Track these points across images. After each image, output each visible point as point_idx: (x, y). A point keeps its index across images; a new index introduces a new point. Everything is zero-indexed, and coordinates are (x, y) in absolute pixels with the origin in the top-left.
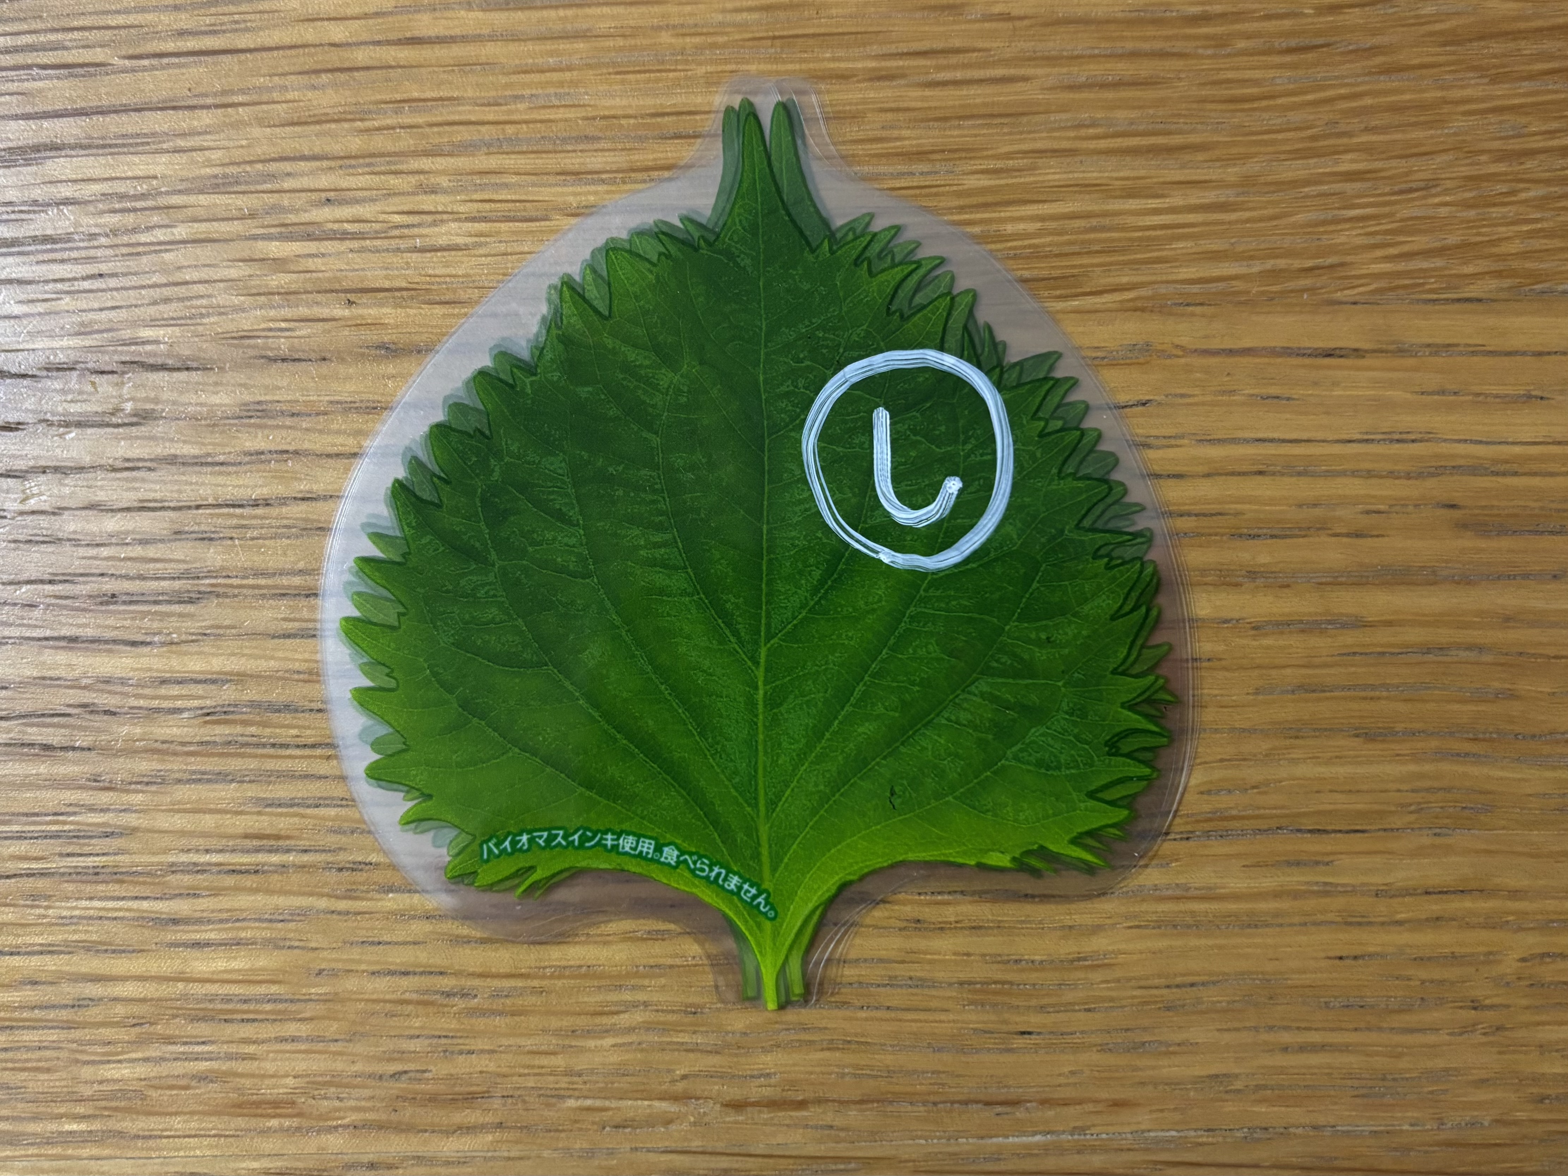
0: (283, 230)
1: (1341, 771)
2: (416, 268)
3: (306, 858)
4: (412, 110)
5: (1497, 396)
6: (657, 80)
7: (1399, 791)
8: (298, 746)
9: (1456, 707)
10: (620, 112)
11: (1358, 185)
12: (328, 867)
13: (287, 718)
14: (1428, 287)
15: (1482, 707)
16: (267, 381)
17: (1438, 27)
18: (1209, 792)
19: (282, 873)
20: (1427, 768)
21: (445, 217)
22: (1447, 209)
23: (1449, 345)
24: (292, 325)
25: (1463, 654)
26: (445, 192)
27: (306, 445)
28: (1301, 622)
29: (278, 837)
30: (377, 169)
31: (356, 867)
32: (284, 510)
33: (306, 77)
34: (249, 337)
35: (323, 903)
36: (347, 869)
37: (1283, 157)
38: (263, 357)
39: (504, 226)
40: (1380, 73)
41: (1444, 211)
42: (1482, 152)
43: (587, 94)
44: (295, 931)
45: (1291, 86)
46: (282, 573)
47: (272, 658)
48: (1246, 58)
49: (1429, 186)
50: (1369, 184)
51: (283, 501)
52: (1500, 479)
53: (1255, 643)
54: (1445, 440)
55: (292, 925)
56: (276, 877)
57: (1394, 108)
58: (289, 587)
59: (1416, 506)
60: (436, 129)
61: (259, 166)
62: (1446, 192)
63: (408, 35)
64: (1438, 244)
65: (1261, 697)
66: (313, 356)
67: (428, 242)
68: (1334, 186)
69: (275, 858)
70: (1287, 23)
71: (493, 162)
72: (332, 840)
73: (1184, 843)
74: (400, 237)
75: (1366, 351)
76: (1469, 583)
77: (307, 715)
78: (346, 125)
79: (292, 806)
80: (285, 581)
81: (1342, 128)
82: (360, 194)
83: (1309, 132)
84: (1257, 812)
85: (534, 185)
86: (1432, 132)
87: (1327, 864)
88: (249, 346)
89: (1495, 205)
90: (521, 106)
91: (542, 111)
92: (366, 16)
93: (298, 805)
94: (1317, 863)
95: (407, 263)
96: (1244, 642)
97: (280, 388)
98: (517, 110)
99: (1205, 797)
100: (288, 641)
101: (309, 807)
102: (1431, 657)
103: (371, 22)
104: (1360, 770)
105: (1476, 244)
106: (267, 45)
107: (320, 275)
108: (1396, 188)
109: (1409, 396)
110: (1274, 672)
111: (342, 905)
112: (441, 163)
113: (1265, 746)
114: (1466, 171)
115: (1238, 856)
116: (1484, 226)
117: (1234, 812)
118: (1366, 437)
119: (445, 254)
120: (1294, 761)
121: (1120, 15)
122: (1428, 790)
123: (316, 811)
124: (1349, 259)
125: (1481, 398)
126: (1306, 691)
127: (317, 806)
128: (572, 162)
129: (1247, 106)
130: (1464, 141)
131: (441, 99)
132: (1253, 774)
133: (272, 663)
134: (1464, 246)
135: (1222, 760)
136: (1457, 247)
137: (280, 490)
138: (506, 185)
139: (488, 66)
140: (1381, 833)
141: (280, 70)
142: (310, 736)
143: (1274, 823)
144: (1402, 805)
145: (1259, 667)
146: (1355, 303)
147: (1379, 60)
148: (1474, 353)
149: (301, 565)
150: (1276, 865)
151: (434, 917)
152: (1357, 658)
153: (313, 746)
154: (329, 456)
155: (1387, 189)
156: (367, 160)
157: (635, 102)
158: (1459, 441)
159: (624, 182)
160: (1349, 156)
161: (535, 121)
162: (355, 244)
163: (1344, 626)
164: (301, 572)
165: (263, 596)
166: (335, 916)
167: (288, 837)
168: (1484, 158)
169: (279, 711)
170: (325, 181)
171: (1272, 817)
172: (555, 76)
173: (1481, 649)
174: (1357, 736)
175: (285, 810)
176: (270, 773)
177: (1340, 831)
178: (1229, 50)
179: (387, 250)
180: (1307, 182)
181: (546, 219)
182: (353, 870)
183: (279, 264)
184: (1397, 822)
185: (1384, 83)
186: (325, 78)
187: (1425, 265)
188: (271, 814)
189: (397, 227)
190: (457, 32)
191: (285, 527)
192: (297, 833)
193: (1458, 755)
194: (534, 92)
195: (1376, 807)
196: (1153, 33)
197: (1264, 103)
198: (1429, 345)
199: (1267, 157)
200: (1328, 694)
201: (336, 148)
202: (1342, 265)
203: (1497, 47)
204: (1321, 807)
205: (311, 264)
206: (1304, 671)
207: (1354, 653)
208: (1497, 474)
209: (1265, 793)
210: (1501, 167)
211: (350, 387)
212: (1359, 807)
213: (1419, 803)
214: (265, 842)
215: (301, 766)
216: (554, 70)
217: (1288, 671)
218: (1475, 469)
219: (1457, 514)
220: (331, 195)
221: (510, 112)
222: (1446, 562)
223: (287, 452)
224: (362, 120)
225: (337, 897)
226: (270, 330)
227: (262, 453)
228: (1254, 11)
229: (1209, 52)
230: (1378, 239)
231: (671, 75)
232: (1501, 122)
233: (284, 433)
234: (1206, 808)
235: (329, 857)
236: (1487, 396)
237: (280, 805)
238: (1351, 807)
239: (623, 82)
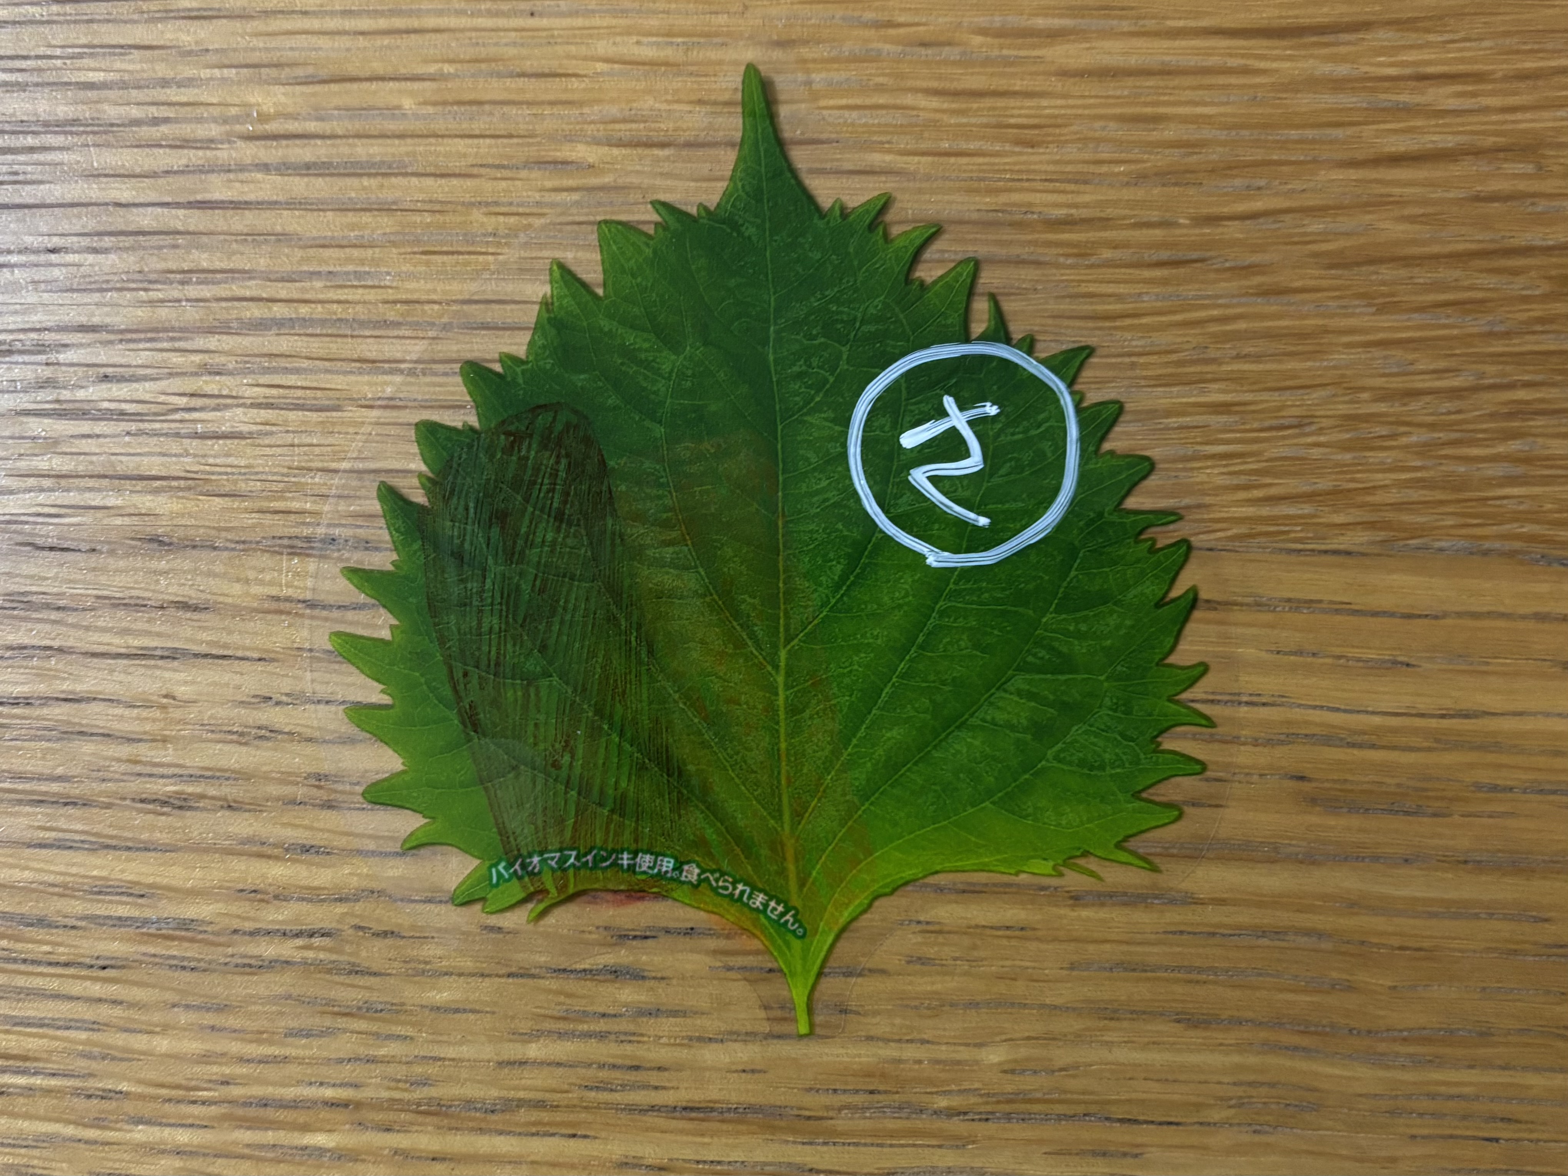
0: (57, 406)
1: (1156, 1058)
2: (195, 456)
3: (53, 1082)
4: (199, 282)
5: (1359, 660)
6: (467, 264)
7: (1219, 1083)
8: (50, 964)
9: (1290, 997)
10: (424, 297)
11: (1223, 419)
12: (76, 1093)
13: (41, 934)
14: (1293, 535)
15: (1316, 998)
16: (34, 570)
17: (1325, 247)
18: (1013, 1072)
19: (29, 1096)
20: (1252, 1060)
21: (229, 401)
22: (1322, 450)
23: (1311, 601)
24: (63, 511)
25: (1302, 941)
26: (230, 373)
27: (70, 643)
28: (1125, 894)
29: (25, 1058)
30: (159, 345)
31: (105, 1095)
32: (45, 711)
33: (88, 239)
34: (16, 522)
35: (70, 1131)
36: (97, 1096)
37: (1143, 383)
38: (30, 544)
39: (292, 415)
40: (1258, 295)
41: (1316, 453)
42: (1363, 389)
43: (388, 274)
44: (39, 1158)
45: (1159, 304)
46: (41, 778)
47: (26, 868)
48: (1111, 270)
49: (1301, 424)
50: (1237, 418)
51: (46, 700)
52: (1355, 751)
53: (1075, 914)
54: (1300, 706)
55: (36, 1152)
56: (22, 1100)
57: (1270, 335)
58: (46, 793)
59: (1261, 775)
60: (224, 304)
61: (34, 335)
62: (1321, 431)
63: (199, 197)
64: (1307, 488)
65: (1075, 973)
66: (84, 547)
67: (212, 428)
68: (1198, 418)
69: (21, 1080)
70: (1158, 234)
71: (284, 344)
72: (82, 1064)
73: (983, 1124)
74: (181, 421)
75: (1219, 603)
76: (1314, 863)
77: (60, 931)
78: (128, 295)
79: (42, 1026)
80: (44, 787)
81: (1212, 354)
82: (141, 372)
83: (1174, 357)
84: (1063, 1096)
85: (327, 371)
86: (1309, 364)
87: (1136, 1156)
88: (15, 532)
89: (1372, 449)
90: (318, 284)
91: (339, 291)
92: (154, 175)
93: (48, 1025)
94: (1125, 1155)
95: (186, 450)
96: (1063, 911)
97: (47, 579)
98: (312, 288)
99: (1009, 1076)
100: (44, 852)
101: (59, 1028)
102: (1264, 942)
103: (161, 181)
104: (1180, 1058)
105: (1349, 491)
106: (48, 201)
107: (94, 458)
108: (1267, 424)
109: (1264, 655)
110: (1091, 948)
111: (92, 1134)
112: (228, 342)
113: (1076, 1025)
114: (1343, 409)
115: (1040, 1142)
116: (1359, 472)
117: (1039, 1095)
118: (1211, 697)
119: (228, 442)
120: (1109, 1044)
121: (975, 216)
122: (1251, 1084)
123: (66, 1033)
124: (1207, 500)
125: (1342, 661)
126: (1125, 970)
127: (68, 1028)
128: (370, 349)
129: (1107, 324)
130: (1343, 376)
131: (232, 271)
132: (1062, 1056)
133: (27, 874)
134: (1335, 492)
135: (1029, 1038)
136: (1328, 493)
137: (42, 688)
138: (297, 371)
139: (283, 238)
140: (1196, 1127)
141: (60, 230)
142: (63, 954)
143: (1080, 1109)
144: (1222, 1099)
145: (1076, 940)
146: (1211, 550)
147: (1257, 280)
148: (1337, 612)
149: (60, 771)
150: (1081, 1153)
151: (185, 1153)
152: (1185, 937)
153: (67, 965)
154: (94, 655)
155: (1256, 425)
156: (149, 335)
157: (440, 287)
158: (1315, 707)
159: (424, 374)
160: (1216, 386)
161: (333, 302)
162: (133, 427)
163: (1172, 902)
164: (59, 779)
165: (20, 802)
166: (82, 1145)
167: (36, 1059)
168: (1365, 396)
169: (32, 925)
170: (102, 356)
171: (1079, 1102)
172: (356, 253)
173: (1320, 935)
174: (1178, 1021)
175: (34, 1030)
176: (19, 991)
177: (1152, 1122)
178: (1093, 260)
179: (166, 435)
180: (1168, 414)
181: (337, 408)
182: (102, 1098)
183: (52, 444)
184: (1216, 1115)
185: (1261, 306)
186: (107, 241)
187: (1292, 511)
188: (19, 1033)
189: (177, 410)
190: (251, 197)
191: (45, 729)
192: (45, 1056)
193: (1287, 1048)
194: (331, 269)
195: (1193, 1099)
196: (1010, 237)
197: (1128, 322)
198: (1289, 600)
199: (1126, 383)
200: (1149, 974)
201: (118, 320)
202: (1199, 506)
203: (1386, 272)
204: (1134, 1096)
205: (85, 445)
206: (1125, 948)
207: (1182, 932)
208: (1352, 745)
209: (1074, 1076)
210: (1382, 407)
211: (121, 580)
212: (1176, 1097)
213: (1241, 1097)
214: (11, 1062)
215: (54, 985)
216: (355, 246)
217: (1107, 947)
218: (1329, 739)
219: (1306, 786)
220: (110, 371)
221: (304, 290)
222: (1291, 839)
223: (50, 648)
224: (146, 290)
225: (85, 1126)
226: (39, 515)
227: (25, 648)
228: (1124, 218)
229: (1070, 261)
230: (1243, 480)
231: (481, 258)
232: (1385, 357)
233: (48, 627)
234: (1009, 1088)
235: (77, 1083)
236: (1348, 659)
237: (29, 1025)
238: (1167, 1097)
239: (428, 264)
